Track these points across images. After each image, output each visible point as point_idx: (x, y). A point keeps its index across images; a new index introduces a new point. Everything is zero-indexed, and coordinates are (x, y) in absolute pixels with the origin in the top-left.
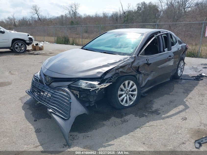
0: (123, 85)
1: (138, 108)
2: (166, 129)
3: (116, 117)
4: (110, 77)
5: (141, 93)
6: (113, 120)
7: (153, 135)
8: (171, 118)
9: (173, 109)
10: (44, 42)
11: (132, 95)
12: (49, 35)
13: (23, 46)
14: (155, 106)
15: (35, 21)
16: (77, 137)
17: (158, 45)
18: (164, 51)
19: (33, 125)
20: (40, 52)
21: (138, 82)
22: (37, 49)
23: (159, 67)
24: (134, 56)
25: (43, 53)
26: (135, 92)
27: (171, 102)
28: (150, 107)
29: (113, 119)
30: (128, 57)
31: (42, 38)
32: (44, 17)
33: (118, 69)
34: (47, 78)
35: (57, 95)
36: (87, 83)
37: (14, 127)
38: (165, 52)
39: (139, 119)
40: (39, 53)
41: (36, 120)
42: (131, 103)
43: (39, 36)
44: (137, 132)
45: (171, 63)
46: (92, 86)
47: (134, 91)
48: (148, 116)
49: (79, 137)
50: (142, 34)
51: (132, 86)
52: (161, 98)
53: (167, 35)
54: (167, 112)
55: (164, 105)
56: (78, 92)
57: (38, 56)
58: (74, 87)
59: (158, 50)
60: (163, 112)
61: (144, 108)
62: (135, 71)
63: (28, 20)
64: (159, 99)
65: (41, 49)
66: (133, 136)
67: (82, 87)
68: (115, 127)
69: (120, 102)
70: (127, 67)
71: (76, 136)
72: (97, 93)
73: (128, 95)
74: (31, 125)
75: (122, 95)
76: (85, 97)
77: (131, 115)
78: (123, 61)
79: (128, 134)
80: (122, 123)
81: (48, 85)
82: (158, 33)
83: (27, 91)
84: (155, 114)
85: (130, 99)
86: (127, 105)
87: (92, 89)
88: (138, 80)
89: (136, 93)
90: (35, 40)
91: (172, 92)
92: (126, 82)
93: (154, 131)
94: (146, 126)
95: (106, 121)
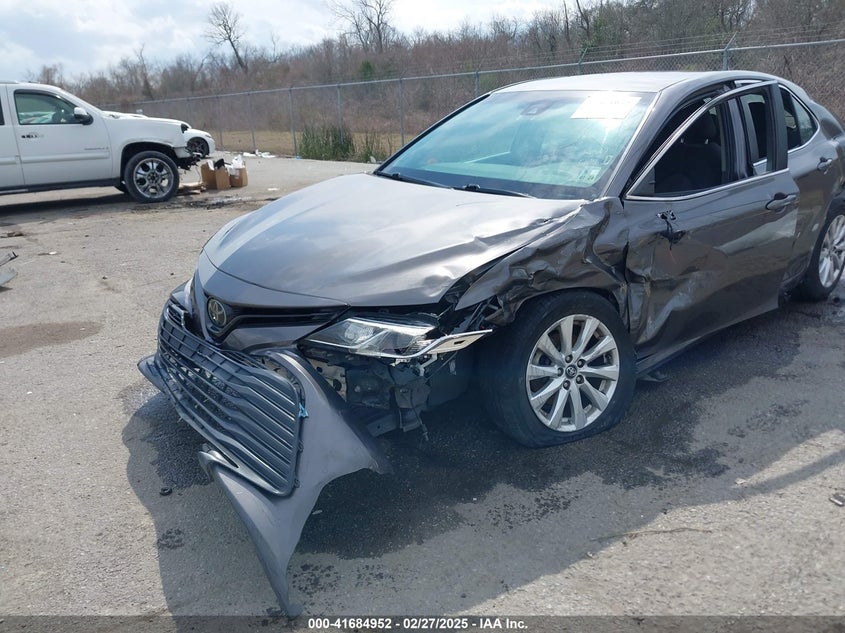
0: (550, 335)
1: (621, 442)
2: (751, 550)
3: (517, 485)
4: (485, 302)
5: (640, 369)
6: (501, 496)
7: (685, 578)
8: (781, 496)
9: (788, 450)
10: (254, 153)
11: (596, 381)
12: (275, 125)
13: (164, 172)
14: (703, 435)
15: (224, 71)
16: (333, 578)
17: (720, 144)
18: (751, 172)
19: (152, 511)
20: (233, 195)
21: (625, 323)
22: (219, 182)
23: (727, 247)
24: (603, 199)
25: (244, 199)
26: (607, 368)
27: (783, 411)
28: (681, 438)
29: (504, 494)
30: (577, 205)
31: (245, 137)
32: (258, 54)
33: (523, 262)
34: (213, 309)
35: (245, 384)
36: (376, 331)
37: (78, 520)
38: (756, 175)
39: (623, 495)
40: (226, 200)
41: (170, 492)
42: (591, 419)
43: (236, 130)
44: (610, 560)
45: (785, 228)
46: (401, 345)
47: (605, 360)
48: (666, 480)
49: (339, 578)
50: (646, 98)
51: (593, 342)
52: (732, 391)
53: (765, 97)
54: (762, 461)
55: (749, 427)
56: (342, 370)
57: (224, 210)
58: (321, 349)
59: (724, 169)
60: (741, 461)
61: (649, 443)
62: (609, 270)
63: (196, 68)
64: (723, 396)
65: (236, 182)
66: (588, 578)
67: (356, 350)
68: (509, 532)
69: (536, 412)
70: (567, 253)
71: (328, 572)
72: (422, 374)
73: (573, 382)
74: (146, 511)
75: (544, 381)
76: (373, 393)
77: (588, 474)
78: (551, 225)
79: (566, 571)
80: (541, 511)
81: (220, 341)
82: (722, 88)
83: (143, 364)
84: (702, 474)
85: (586, 400)
86: (572, 428)
87: (400, 359)
88: (621, 313)
89: (612, 370)
90: (218, 149)
91: (786, 364)
92: (567, 324)
93: (692, 556)
94: (656, 532)
95: (469, 500)
